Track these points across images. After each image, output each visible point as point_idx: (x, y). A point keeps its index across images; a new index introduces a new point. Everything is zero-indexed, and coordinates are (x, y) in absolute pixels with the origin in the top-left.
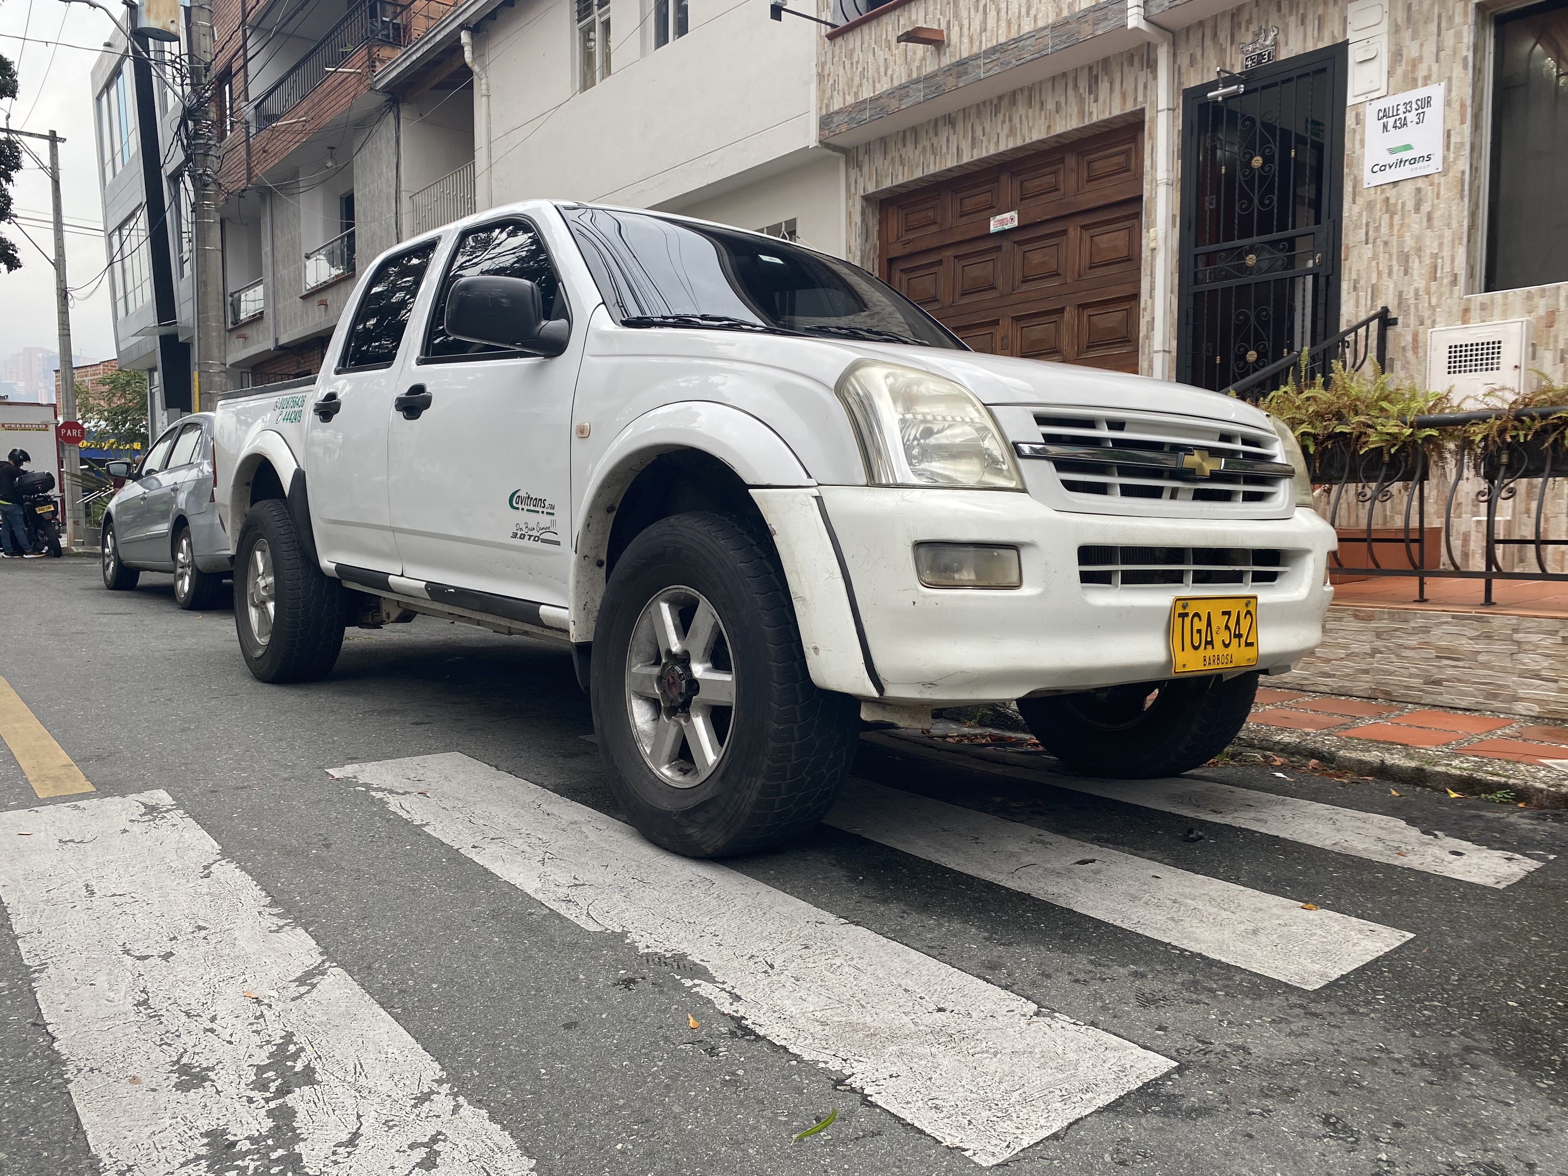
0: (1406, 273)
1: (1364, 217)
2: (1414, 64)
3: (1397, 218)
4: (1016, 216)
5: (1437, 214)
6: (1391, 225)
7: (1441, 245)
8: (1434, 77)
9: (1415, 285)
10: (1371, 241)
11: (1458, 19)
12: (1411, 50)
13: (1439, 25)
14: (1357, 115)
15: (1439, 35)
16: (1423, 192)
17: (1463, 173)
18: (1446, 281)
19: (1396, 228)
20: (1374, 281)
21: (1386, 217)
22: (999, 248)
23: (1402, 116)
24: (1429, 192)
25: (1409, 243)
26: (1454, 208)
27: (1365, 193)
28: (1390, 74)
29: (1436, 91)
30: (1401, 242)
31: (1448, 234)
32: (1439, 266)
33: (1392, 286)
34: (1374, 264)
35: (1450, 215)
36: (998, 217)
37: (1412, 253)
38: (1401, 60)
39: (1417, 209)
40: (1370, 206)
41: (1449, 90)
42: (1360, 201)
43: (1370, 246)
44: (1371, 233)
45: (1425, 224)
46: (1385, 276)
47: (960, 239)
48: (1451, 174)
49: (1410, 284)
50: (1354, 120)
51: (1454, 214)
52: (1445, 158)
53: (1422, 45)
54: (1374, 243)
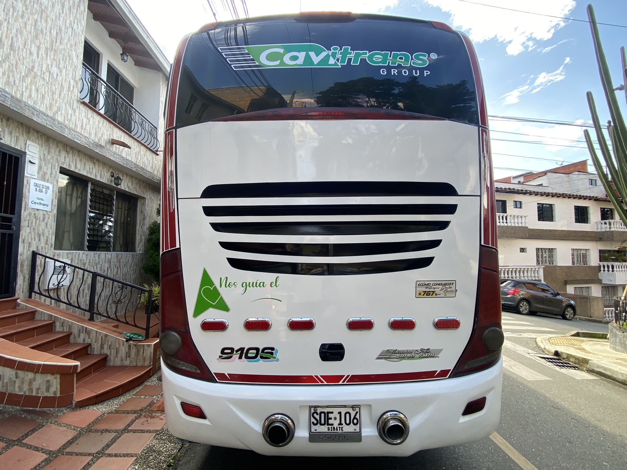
0: (39, 240)
1: (28, 217)
2: (45, 174)
3: (38, 221)
5: (48, 224)
6: (36, 223)
7: (49, 234)
8: (50, 181)
9: (41, 245)
10: (30, 226)
11: (56, 167)
12: (44, 168)
13: (52, 166)
14: (27, 180)
15: (51, 169)
16: (45, 216)
17: (55, 214)
18: (50, 245)
19: (37, 225)
20: (30, 241)
21: (34, 220)
23: (42, 189)
24: (47, 217)
25: (41, 231)
26: (53, 223)
27: (29, 209)
28: (38, 173)
29: (51, 186)
30: (38, 230)
31: (51, 231)
32: (48, 240)
33: (35, 244)
34: (30, 235)
35: (52, 225)
37: (41, 234)
38: (41, 170)
39: (43, 221)
40: (30, 214)
41: (53, 188)
42: (27, 212)
43: (29, 228)
44: (30, 224)
45: (45, 226)
46: (33, 240)
48: (52, 213)
49: (40, 244)
50: (26, 182)
51: (52, 226)
52: (51, 208)
53: (47, 169)
54: (30, 227)
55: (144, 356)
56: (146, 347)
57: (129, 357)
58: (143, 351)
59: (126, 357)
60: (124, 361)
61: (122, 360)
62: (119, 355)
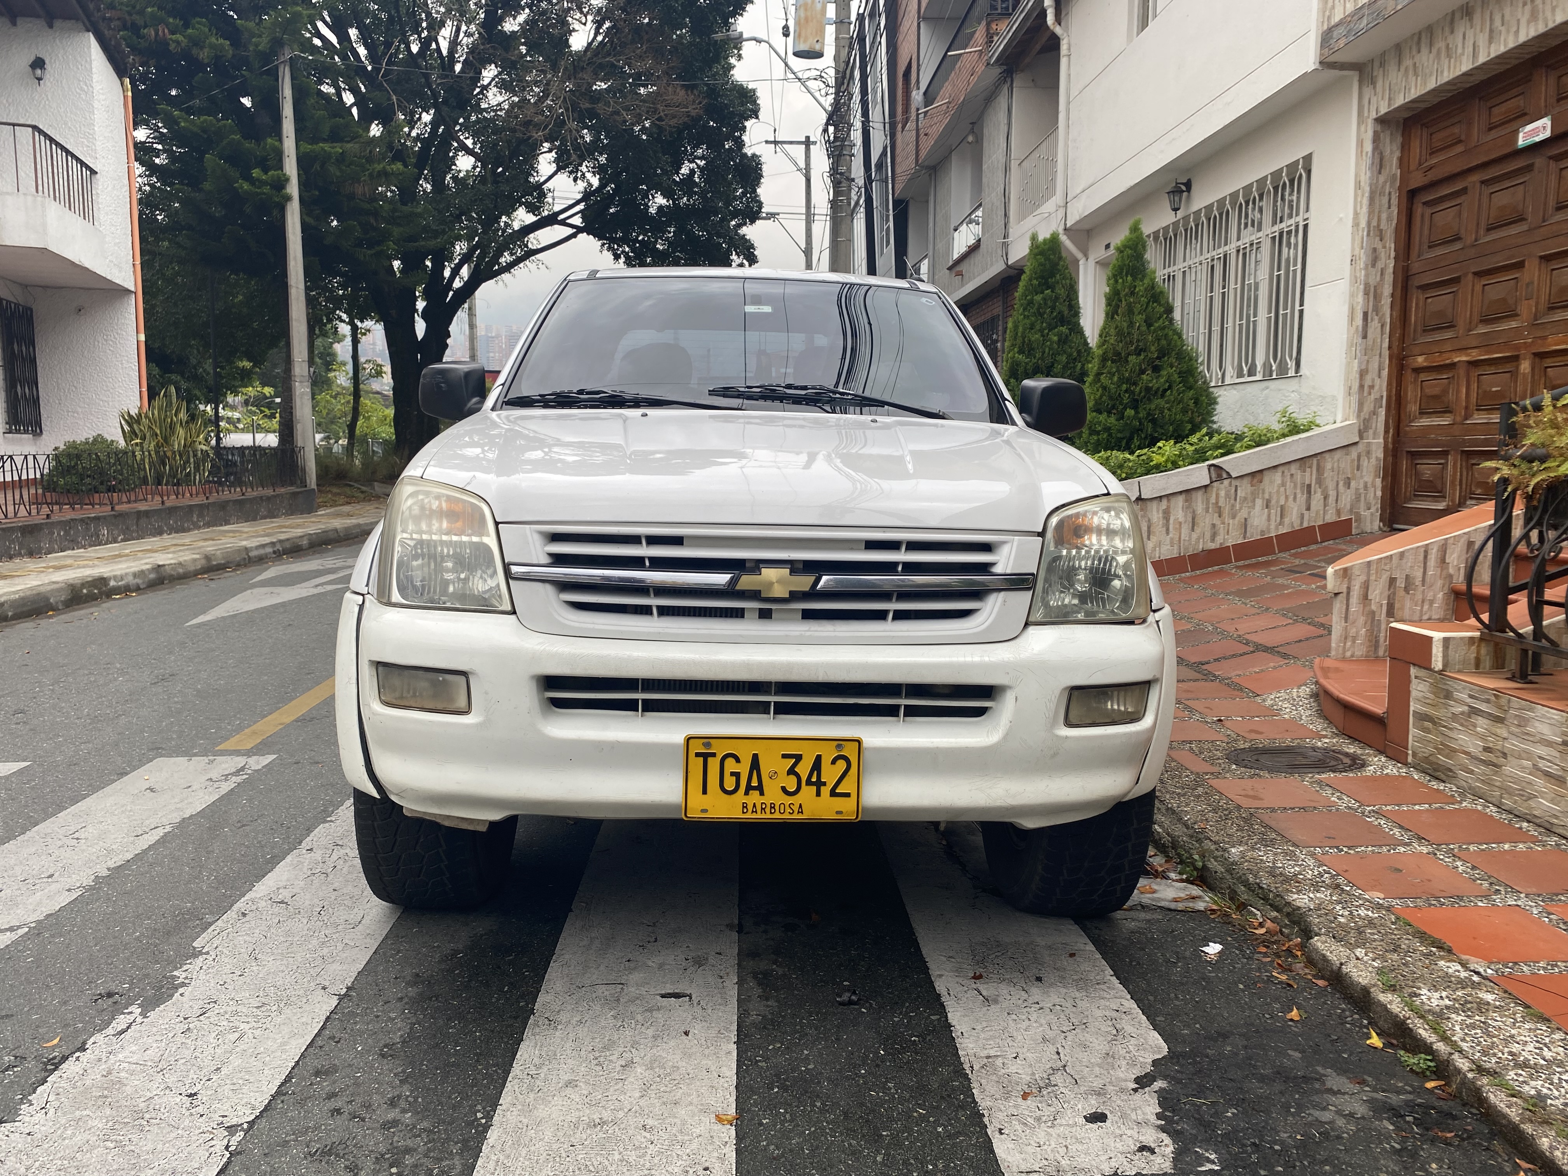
4: (1549, 123)
22: (1529, 168)
36: (1529, 128)
47: (1486, 159)
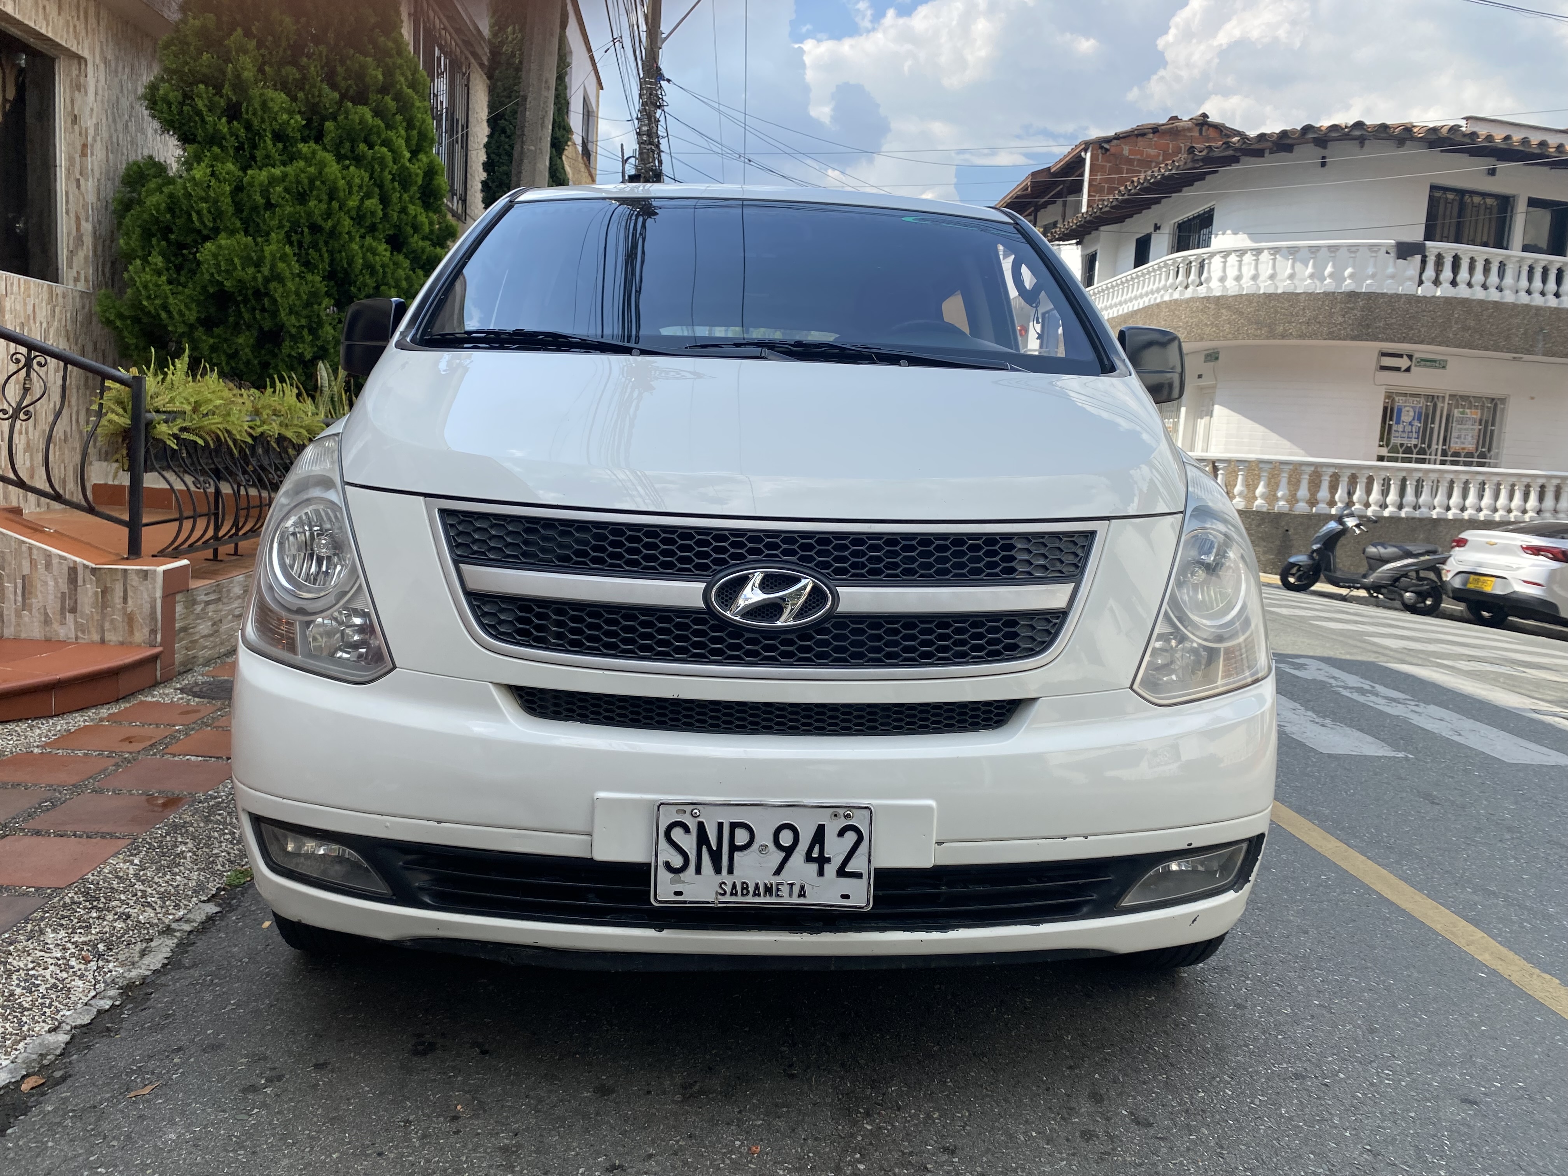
55: (129, 610)
56: (134, 580)
57: (73, 610)
58: (125, 591)
59: (63, 608)
60: (56, 626)
61: (47, 621)
62: (36, 602)
